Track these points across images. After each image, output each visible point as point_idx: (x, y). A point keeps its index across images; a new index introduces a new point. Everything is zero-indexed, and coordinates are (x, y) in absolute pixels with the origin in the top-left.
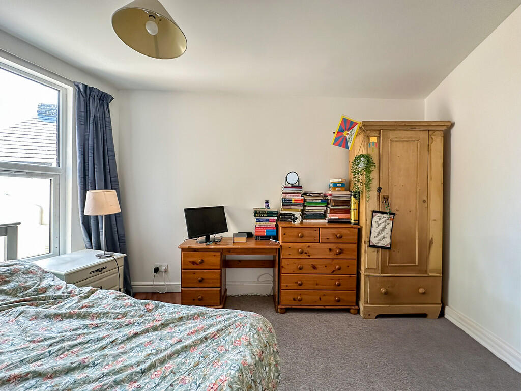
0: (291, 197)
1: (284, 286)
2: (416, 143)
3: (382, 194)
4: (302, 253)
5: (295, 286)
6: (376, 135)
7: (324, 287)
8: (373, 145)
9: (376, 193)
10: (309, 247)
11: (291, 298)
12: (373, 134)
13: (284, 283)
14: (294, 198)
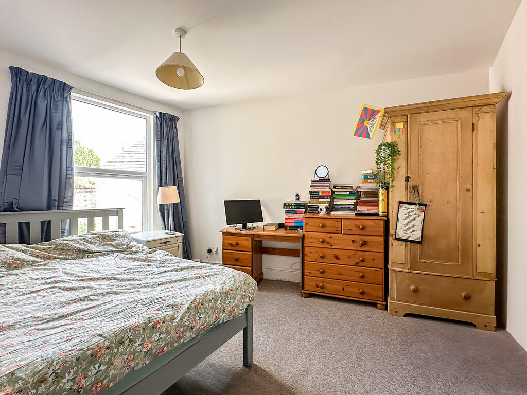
0: (319, 190)
1: (307, 272)
2: (455, 123)
3: (411, 183)
4: (323, 242)
5: (318, 274)
6: (403, 120)
7: (347, 278)
8: (399, 132)
9: (403, 183)
10: (331, 237)
11: (314, 284)
12: (399, 120)
13: (306, 269)
14: (321, 191)
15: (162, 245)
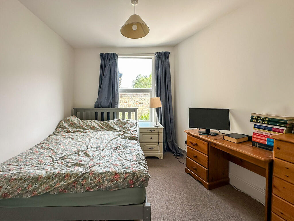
15: (149, 131)
